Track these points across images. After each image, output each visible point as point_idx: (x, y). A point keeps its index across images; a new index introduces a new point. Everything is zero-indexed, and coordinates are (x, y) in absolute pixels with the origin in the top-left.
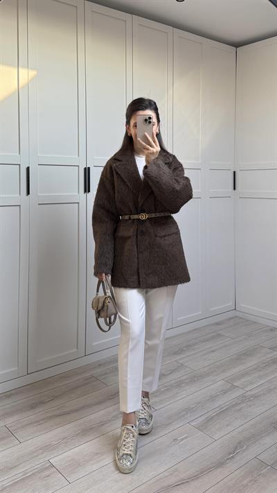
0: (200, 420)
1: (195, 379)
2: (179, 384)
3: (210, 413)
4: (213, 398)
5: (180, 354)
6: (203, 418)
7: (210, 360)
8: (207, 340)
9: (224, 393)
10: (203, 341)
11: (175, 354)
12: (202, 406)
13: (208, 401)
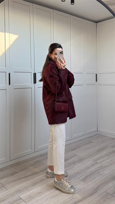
0: (83, 177)
3: (87, 174)
5: (74, 150)
7: (87, 152)
8: (86, 144)
9: (93, 166)
10: (84, 145)
11: (72, 150)
12: (84, 171)
13: (86, 169)
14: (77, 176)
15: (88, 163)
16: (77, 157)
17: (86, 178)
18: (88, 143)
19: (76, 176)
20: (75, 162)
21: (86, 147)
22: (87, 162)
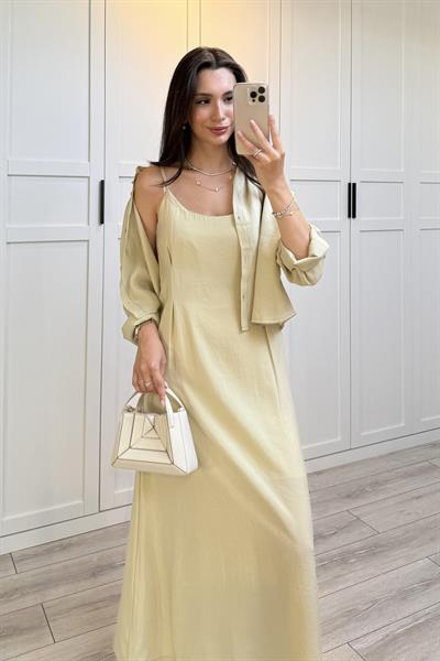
0: (372, 639)
1: (374, 550)
2: (344, 559)
3: (392, 628)
4: (404, 595)
5: (357, 497)
6: (379, 636)
7: (409, 514)
8: (411, 475)
9: (428, 585)
10: (403, 477)
11: (349, 496)
12: (380, 610)
13: (392, 598)
14: (347, 628)
15: (407, 570)
16: (364, 530)
17: (386, 645)
18: (422, 471)
19: (341, 626)
20: (352, 553)
21: (407, 489)
22: (401, 562)
